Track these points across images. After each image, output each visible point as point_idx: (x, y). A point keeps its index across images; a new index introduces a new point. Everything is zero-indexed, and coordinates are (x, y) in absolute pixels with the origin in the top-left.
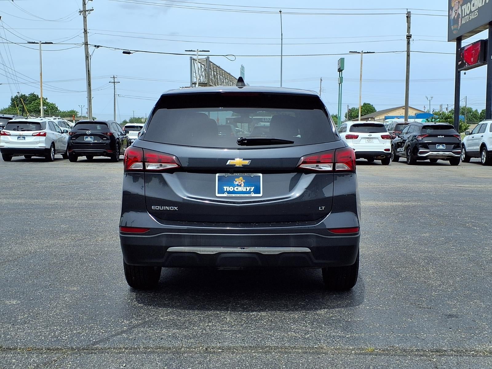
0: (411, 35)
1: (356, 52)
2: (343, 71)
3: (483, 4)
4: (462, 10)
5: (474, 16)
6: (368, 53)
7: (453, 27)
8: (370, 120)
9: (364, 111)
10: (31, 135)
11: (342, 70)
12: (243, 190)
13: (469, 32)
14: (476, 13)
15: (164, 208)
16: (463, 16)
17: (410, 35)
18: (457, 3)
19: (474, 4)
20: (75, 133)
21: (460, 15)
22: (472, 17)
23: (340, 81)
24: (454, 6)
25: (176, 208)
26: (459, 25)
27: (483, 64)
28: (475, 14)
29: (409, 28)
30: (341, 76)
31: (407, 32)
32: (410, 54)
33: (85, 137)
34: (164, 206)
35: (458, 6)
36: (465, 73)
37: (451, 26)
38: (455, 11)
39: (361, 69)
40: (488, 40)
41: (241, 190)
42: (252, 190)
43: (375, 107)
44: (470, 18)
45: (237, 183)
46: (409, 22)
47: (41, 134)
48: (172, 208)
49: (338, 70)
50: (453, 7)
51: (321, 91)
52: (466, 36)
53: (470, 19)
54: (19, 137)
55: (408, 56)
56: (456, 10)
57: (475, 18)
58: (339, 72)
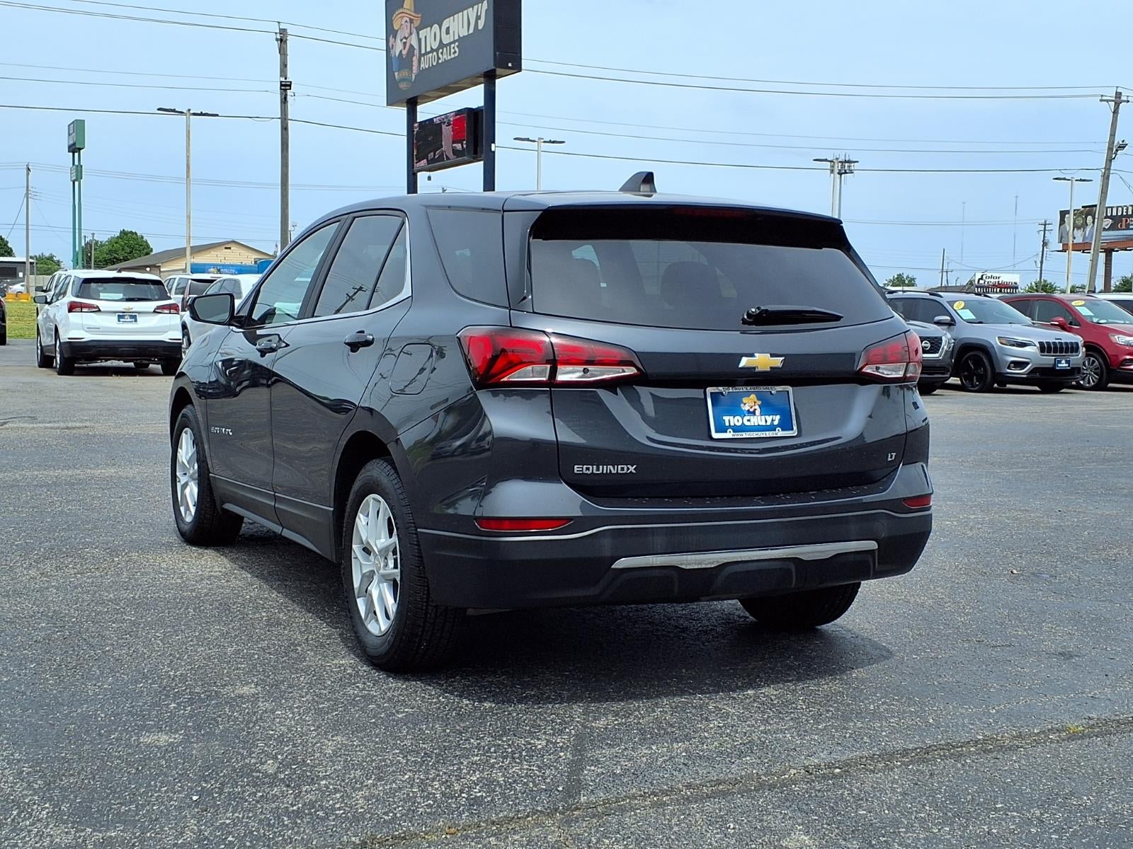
0: (291, 82)
1: (174, 111)
2: (81, 151)
3: (471, 31)
4: (420, 40)
5: (450, 55)
6: (202, 114)
7: (398, 74)
8: (149, 272)
9: (123, 249)
11: (80, 149)
12: (761, 424)
13: (438, 90)
14: (454, 48)
15: (604, 469)
16: (423, 52)
17: (289, 83)
18: (406, 21)
19: (448, 28)
21: (414, 49)
22: (445, 57)
23: (77, 175)
24: (400, 29)
25: (632, 469)
26: (414, 72)
27: (472, 160)
28: (453, 51)
29: (284, 66)
30: (76, 163)
31: (281, 76)
32: (287, 125)
34: (603, 466)
35: (409, 30)
36: (429, 178)
37: (394, 72)
38: (401, 40)
39: (188, 150)
40: (482, 110)
41: (756, 424)
42: (776, 423)
43: (149, 242)
44: (439, 58)
45: (746, 408)
46: (283, 52)
48: (623, 469)
49: (69, 147)
50: (398, 31)
51: (30, 196)
52: (428, 97)
53: (440, 61)
55: (285, 129)
56: (406, 38)
57: (451, 59)
58: (71, 154)
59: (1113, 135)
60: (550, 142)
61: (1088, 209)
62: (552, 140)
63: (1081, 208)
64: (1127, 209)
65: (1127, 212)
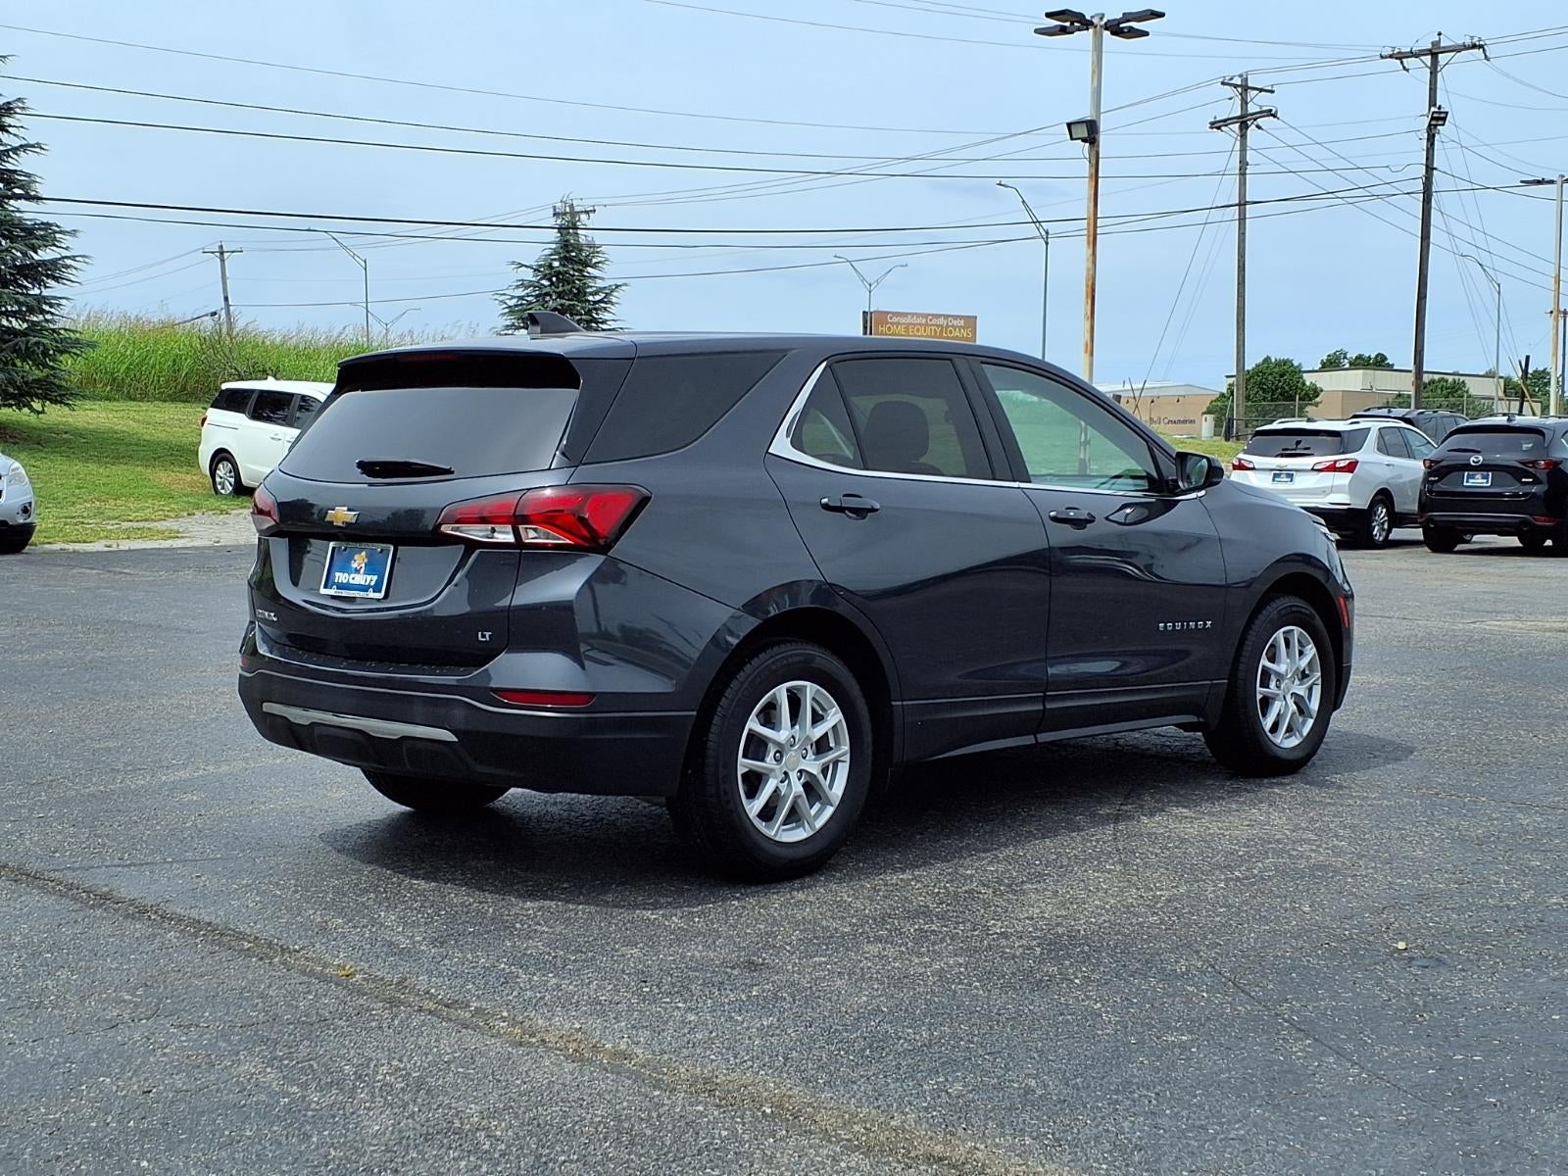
10: (1310, 468)
12: (361, 583)
20: (1439, 462)
33: (1466, 473)
41: (357, 583)
42: (372, 583)
45: (356, 565)
47: (1337, 465)
54: (1277, 474)
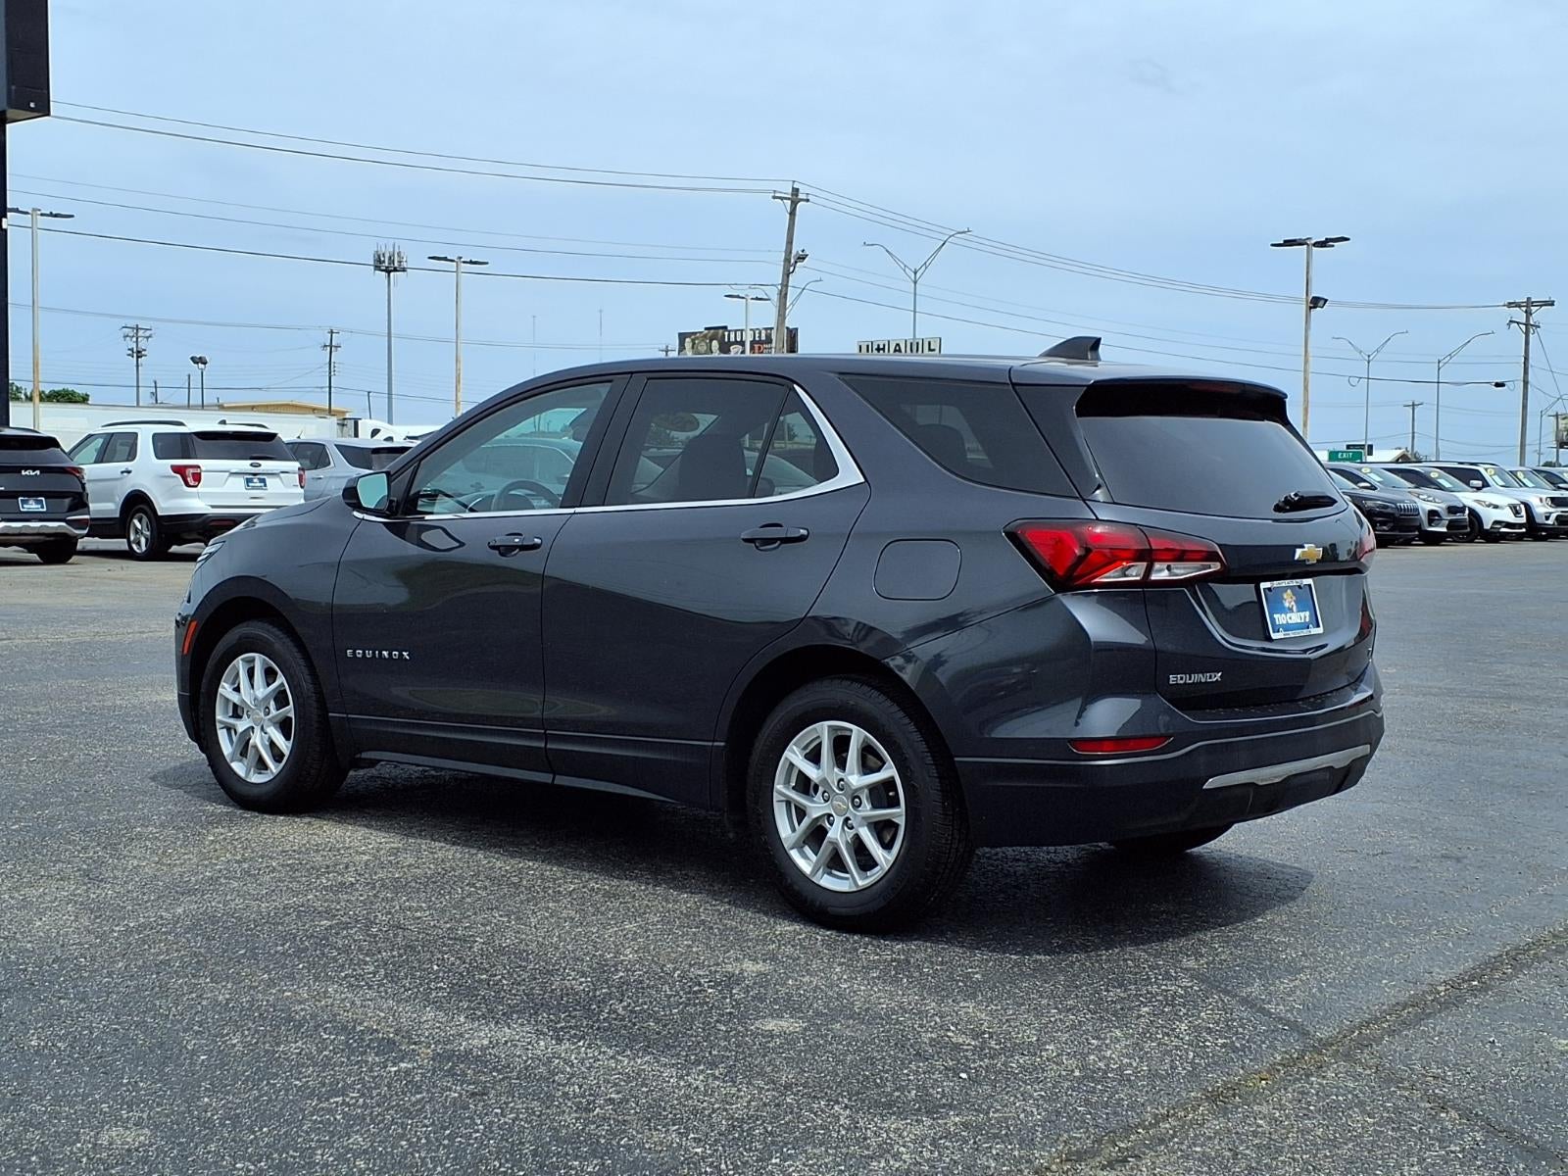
12: (1298, 621)
25: (1218, 676)
34: (1194, 674)
42: (1308, 619)
45: (1287, 604)
48: (1211, 677)
59: (790, 242)
60: (51, 215)
61: (712, 331)
62: (54, 213)
63: (703, 330)
64: (760, 333)
65: (760, 337)
